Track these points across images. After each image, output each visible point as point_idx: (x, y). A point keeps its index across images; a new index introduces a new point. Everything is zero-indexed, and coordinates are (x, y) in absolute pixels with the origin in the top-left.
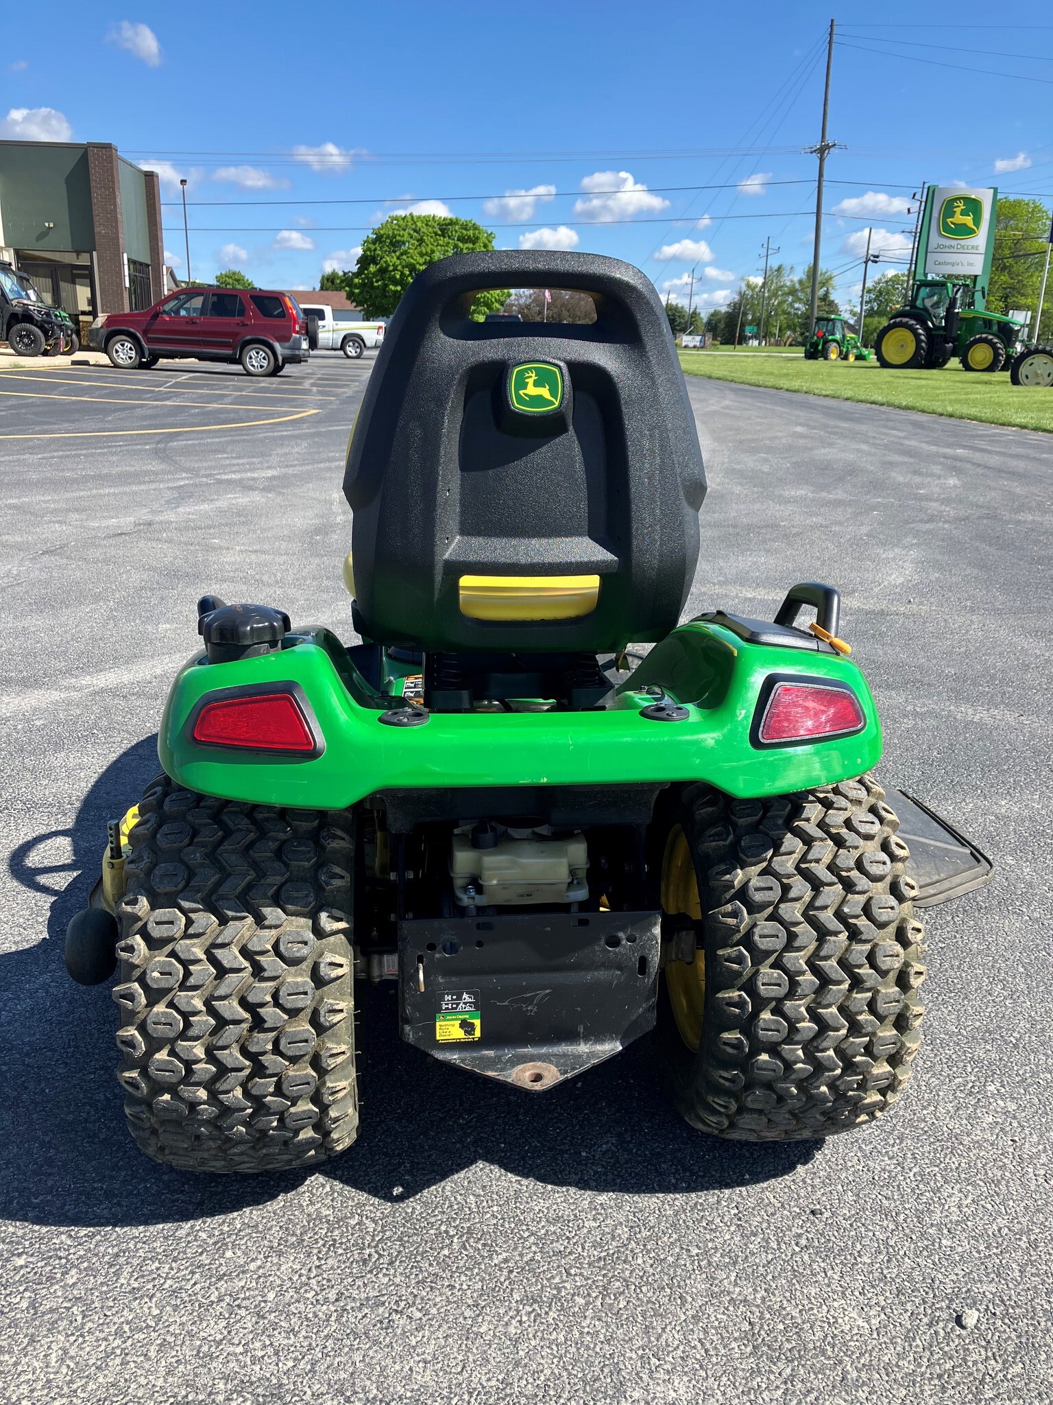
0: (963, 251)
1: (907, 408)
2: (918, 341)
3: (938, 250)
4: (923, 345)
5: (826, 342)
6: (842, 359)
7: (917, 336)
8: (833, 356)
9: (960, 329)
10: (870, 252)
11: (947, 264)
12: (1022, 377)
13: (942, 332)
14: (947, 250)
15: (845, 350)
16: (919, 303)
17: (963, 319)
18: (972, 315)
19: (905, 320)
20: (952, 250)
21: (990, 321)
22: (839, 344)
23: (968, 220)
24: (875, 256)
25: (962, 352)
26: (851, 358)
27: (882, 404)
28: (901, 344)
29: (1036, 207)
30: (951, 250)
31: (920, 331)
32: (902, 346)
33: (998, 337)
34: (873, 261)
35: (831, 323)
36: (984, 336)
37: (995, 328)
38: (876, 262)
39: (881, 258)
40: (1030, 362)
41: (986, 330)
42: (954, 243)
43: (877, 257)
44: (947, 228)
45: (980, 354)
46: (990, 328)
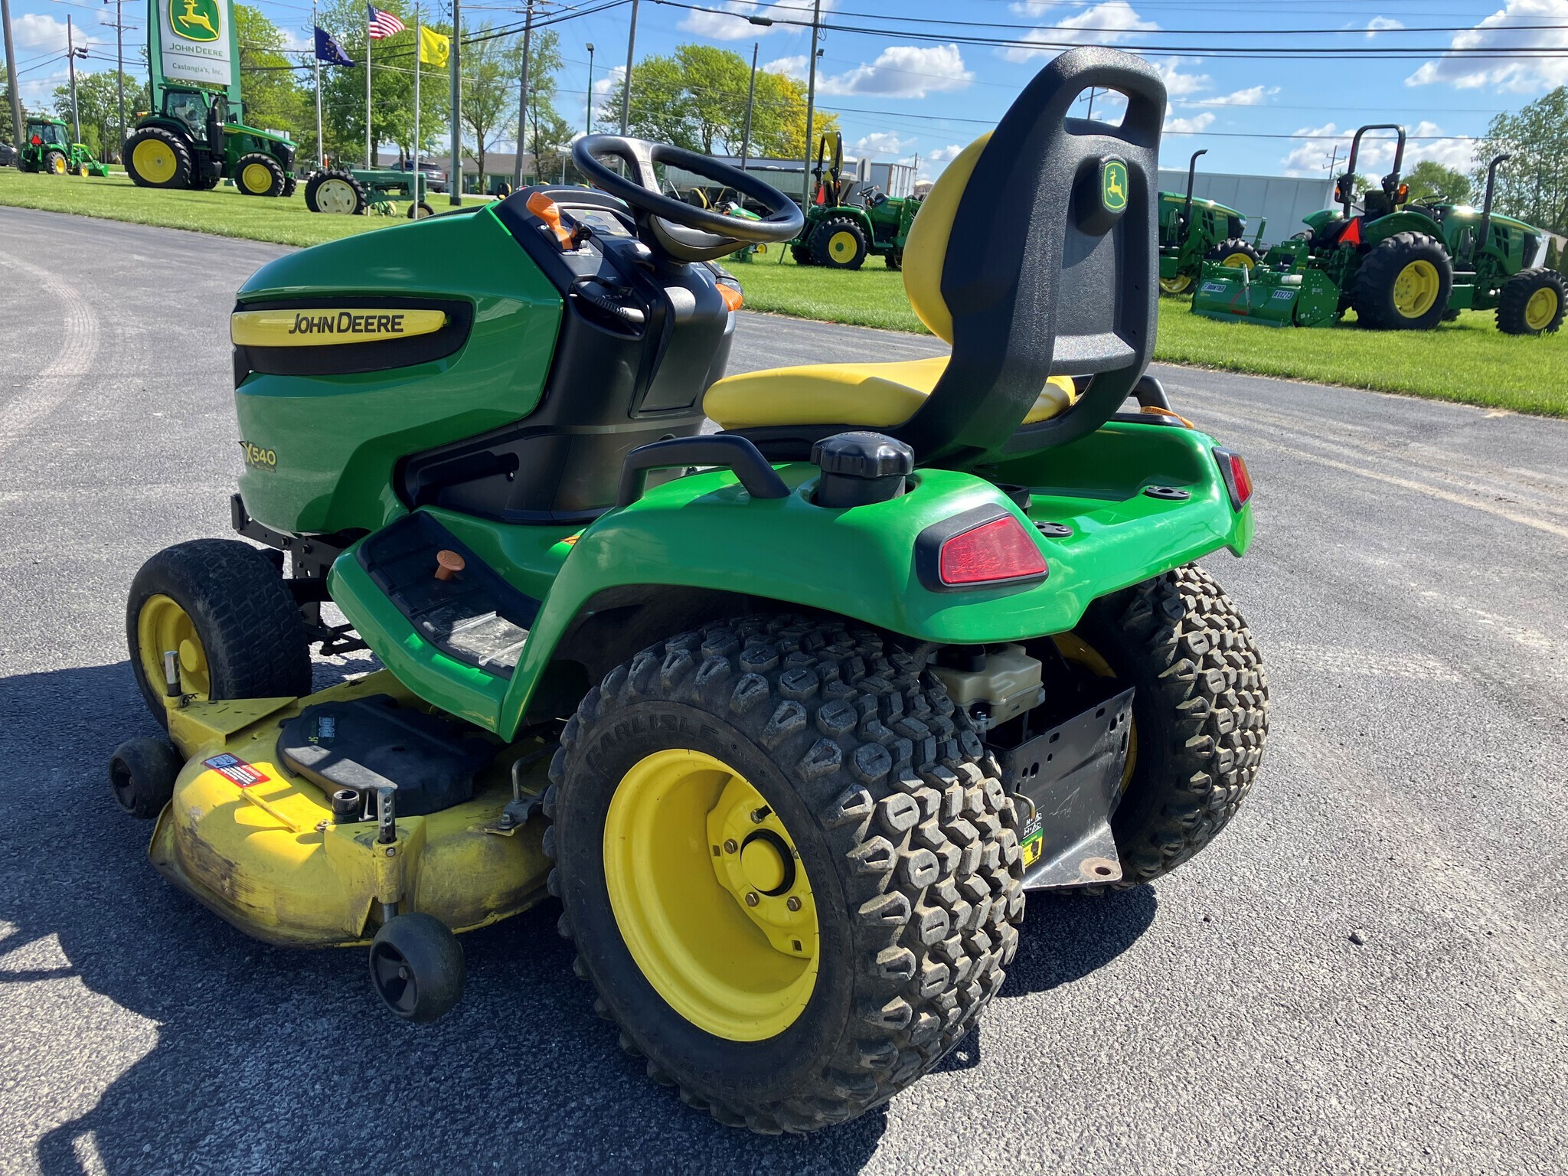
0: (204, 55)
1: (230, 235)
2: (179, 157)
3: (175, 51)
4: (186, 161)
5: (46, 151)
6: (70, 173)
7: (176, 151)
8: (60, 170)
9: (227, 147)
10: (74, 44)
11: (189, 68)
12: (320, 204)
13: (205, 148)
14: (185, 52)
15: (73, 162)
16: (169, 112)
17: (227, 135)
18: (237, 131)
19: (157, 130)
20: (191, 53)
21: (260, 139)
22: (66, 155)
23: (204, 20)
24: (81, 50)
25: (235, 172)
26: (85, 174)
27: (195, 230)
28: (157, 159)
29: (255, 15)
30: (188, 53)
31: (179, 145)
32: (159, 161)
33: (273, 158)
34: (79, 56)
35: (48, 129)
36: (257, 155)
37: (267, 148)
38: (84, 57)
39: (89, 53)
40: (326, 187)
41: (257, 149)
42: (193, 45)
43: (85, 51)
44: (180, 26)
45: (256, 176)
46: (262, 146)
